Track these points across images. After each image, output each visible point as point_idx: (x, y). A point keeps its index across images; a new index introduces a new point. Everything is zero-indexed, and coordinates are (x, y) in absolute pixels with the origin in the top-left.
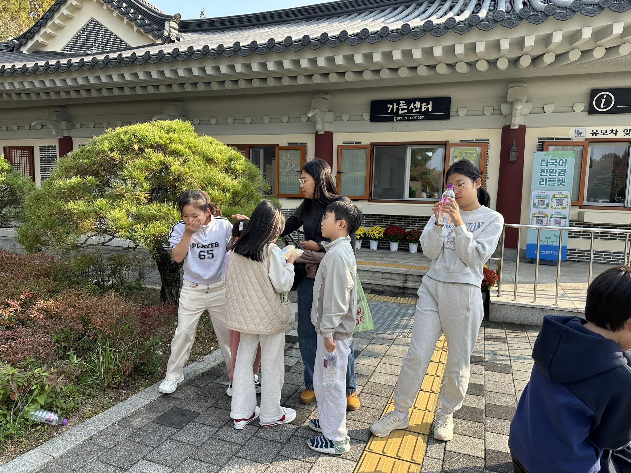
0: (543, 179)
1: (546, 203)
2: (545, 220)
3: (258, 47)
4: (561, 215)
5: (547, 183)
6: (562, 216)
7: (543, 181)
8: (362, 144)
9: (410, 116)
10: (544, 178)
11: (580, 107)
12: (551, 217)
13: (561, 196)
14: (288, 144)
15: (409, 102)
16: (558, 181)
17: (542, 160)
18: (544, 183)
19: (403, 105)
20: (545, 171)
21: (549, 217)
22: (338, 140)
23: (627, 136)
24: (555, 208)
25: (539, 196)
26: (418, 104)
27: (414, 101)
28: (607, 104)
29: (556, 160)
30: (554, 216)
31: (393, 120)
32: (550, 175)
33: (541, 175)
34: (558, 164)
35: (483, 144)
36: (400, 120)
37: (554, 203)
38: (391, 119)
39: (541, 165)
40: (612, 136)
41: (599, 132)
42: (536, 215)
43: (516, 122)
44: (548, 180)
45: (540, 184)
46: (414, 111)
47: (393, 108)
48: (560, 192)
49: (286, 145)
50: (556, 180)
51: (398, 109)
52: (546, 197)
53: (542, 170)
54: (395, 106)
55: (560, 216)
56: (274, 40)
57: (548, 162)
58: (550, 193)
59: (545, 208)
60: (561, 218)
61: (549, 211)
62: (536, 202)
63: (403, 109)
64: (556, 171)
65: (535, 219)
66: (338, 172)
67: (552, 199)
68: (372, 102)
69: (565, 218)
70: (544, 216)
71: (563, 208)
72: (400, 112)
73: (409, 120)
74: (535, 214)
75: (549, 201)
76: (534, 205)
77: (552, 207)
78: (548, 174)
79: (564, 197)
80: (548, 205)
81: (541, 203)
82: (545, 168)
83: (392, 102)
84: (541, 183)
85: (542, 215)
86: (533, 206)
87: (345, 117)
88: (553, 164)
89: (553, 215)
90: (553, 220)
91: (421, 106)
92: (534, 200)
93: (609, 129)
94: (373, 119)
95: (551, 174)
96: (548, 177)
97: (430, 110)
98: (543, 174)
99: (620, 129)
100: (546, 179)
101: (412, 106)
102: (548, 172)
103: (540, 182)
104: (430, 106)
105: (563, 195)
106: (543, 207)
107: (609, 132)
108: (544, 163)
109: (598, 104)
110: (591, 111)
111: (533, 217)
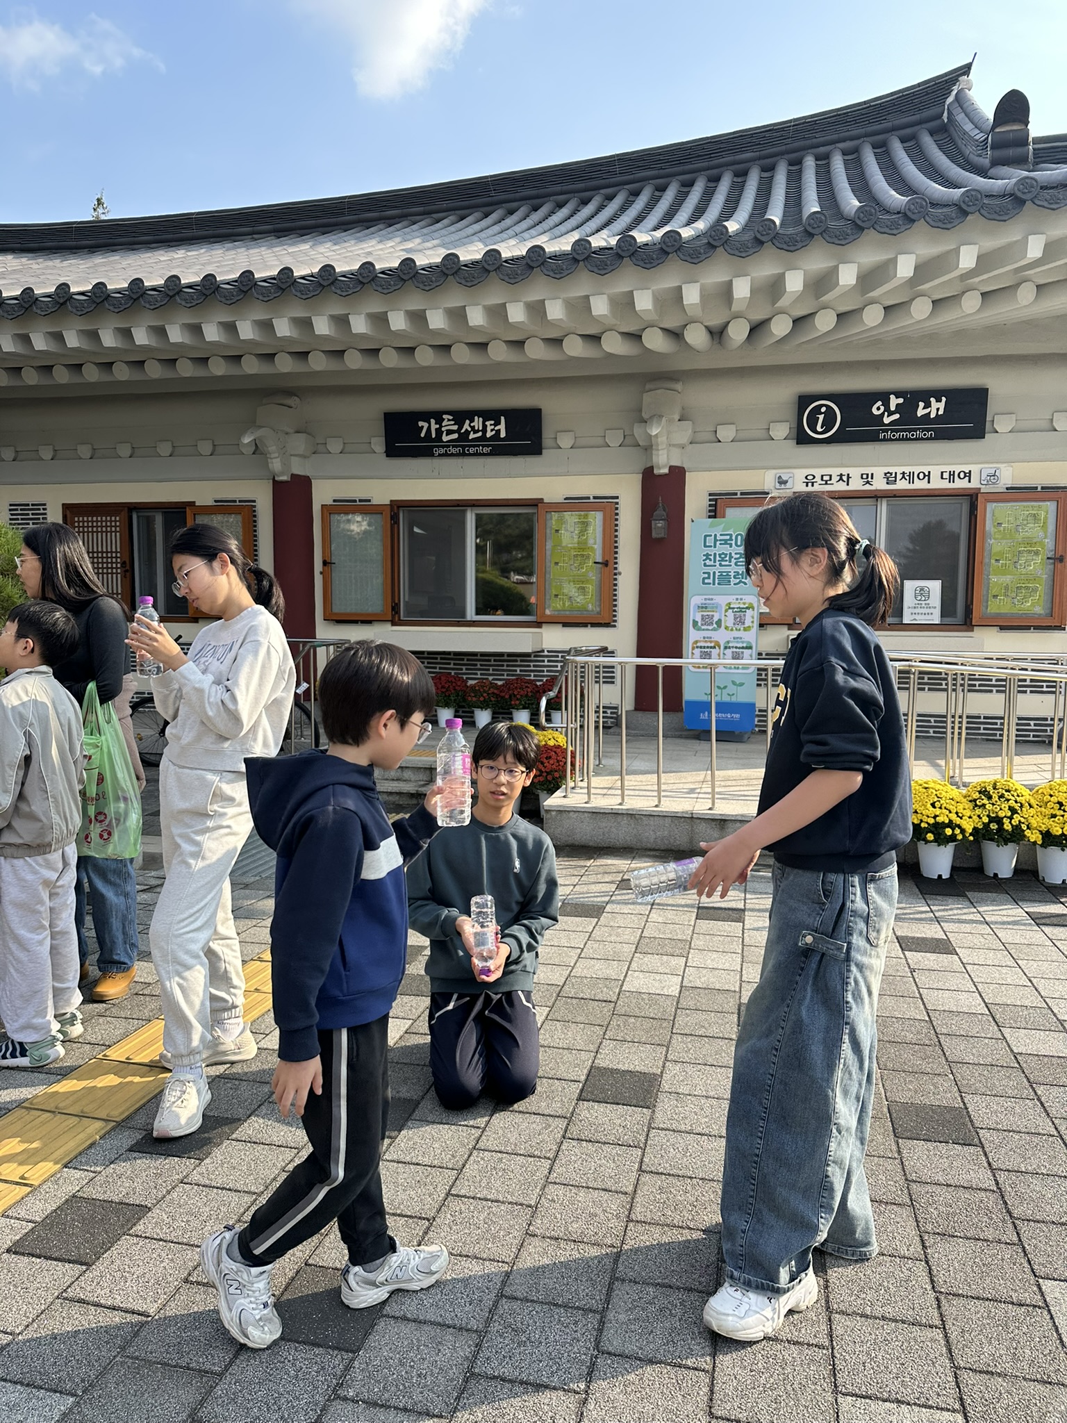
0: (709, 573)
1: (715, 619)
2: (715, 652)
3: (109, 296)
4: (743, 642)
5: (717, 581)
6: (745, 645)
7: (709, 578)
8: (374, 502)
9: (464, 447)
10: (711, 570)
11: (781, 431)
12: (726, 648)
13: (742, 606)
14: (216, 501)
15: (461, 416)
16: (735, 577)
17: (706, 536)
18: (711, 581)
19: (448, 423)
20: (712, 557)
21: (722, 647)
22: (323, 493)
23: (868, 487)
24: (732, 630)
25: (702, 607)
26: (478, 423)
27: (470, 415)
28: (828, 424)
29: (731, 535)
30: (730, 645)
31: (432, 455)
32: (720, 565)
33: (705, 565)
34: (733, 542)
35: (608, 506)
36: (446, 455)
37: (729, 620)
38: (428, 453)
39: (705, 546)
40: (842, 487)
41: (818, 479)
42: (699, 644)
43: (663, 462)
44: (717, 574)
45: (704, 583)
46: (472, 436)
47: (429, 429)
48: (739, 597)
49: (211, 503)
50: (732, 574)
51: (439, 432)
52: (716, 607)
53: (707, 556)
54: (434, 426)
55: (740, 645)
56: (143, 282)
57: (716, 540)
58: (722, 600)
59: (714, 630)
60: (743, 648)
61: (721, 636)
62: (698, 619)
63: (449, 432)
64: (731, 557)
65: (697, 651)
66: (325, 563)
67: (726, 611)
68: (386, 415)
69: (750, 648)
70: (712, 645)
71: (745, 629)
72: (445, 438)
73: (463, 455)
74: (696, 642)
75: (720, 615)
76: (695, 623)
77: (726, 628)
78: (718, 563)
79: (747, 608)
80: (719, 623)
81: (707, 620)
82: (711, 551)
83: (426, 416)
84: (706, 581)
85: (709, 645)
86: (694, 627)
87: (335, 446)
88: (725, 542)
89: (728, 642)
90: (729, 652)
91: (485, 427)
92: (694, 616)
93: (835, 472)
94: (391, 452)
95: (723, 563)
96: (718, 569)
97: (503, 435)
98: (708, 562)
99: (855, 473)
100: (714, 573)
101: (466, 426)
102: (718, 558)
103: (704, 579)
104: (502, 427)
105: (744, 604)
106: (710, 628)
107: (835, 478)
108: (710, 541)
109: (812, 425)
110: (802, 439)
111: (693, 649)
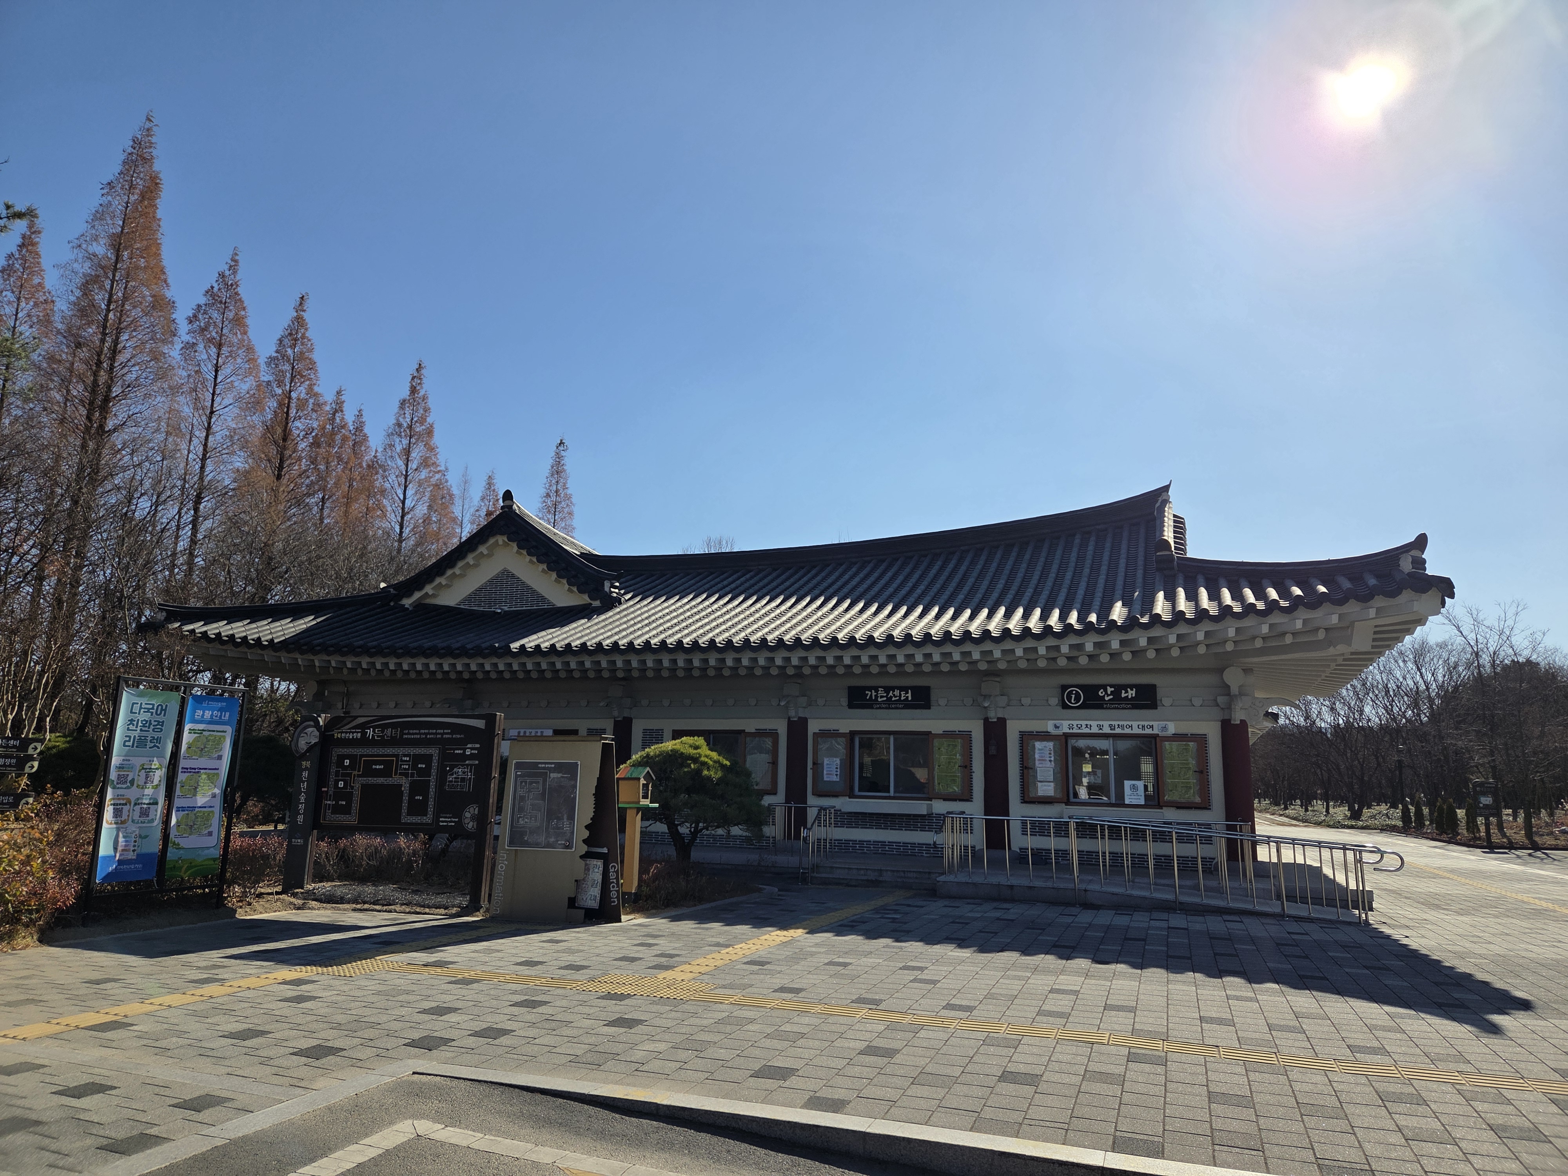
8: (841, 731)
9: (889, 704)
11: (1054, 701)
14: (757, 731)
15: (887, 689)
19: (881, 692)
22: (814, 727)
23: (1101, 731)
26: (897, 692)
27: (893, 689)
28: (1078, 699)
31: (872, 708)
35: (966, 737)
36: (880, 708)
38: (870, 707)
40: (1087, 731)
41: (1075, 726)
43: (993, 716)
46: (894, 699)
47: (871, 695)
49: (754, 731)
51: (876, 696)
54: (874, 694)
63: (882, 697)
66: (814, 764)
68: (849, 687)
72: (879, 700)
73: (889, 708)
83: (870, 689)
87: (821, 703)
91: (900, 695)
93: (1084, 723)
94: (851, 706)
97: (910, 698)
99: (1094, 724)
101: (891, 694)
104: (909, 695)
107: (1084, 726)
109: (1070, 700)
110: (1065, 706)
